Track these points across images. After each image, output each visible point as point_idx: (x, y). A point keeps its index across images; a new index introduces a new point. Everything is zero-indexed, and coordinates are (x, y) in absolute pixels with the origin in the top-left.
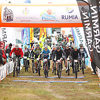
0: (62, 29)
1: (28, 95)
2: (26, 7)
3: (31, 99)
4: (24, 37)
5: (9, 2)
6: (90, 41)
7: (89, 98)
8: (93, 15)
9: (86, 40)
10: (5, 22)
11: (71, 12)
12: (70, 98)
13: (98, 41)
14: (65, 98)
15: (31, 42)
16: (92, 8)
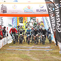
0: (37, 18)
1: (16, 58)
2: (15, 4)
3: (18, 60)
4: (14, 22)
5: (5, 1)
6: (54, 25)
7: (53, 60)
8: (56, 9)
9: (51, 25)
10: (2, 13)
11: (42, 7)
12: (42, 60)
13: (59, 25)
14: (38, 60)
15: (18, 26)
16: (55, 5)
